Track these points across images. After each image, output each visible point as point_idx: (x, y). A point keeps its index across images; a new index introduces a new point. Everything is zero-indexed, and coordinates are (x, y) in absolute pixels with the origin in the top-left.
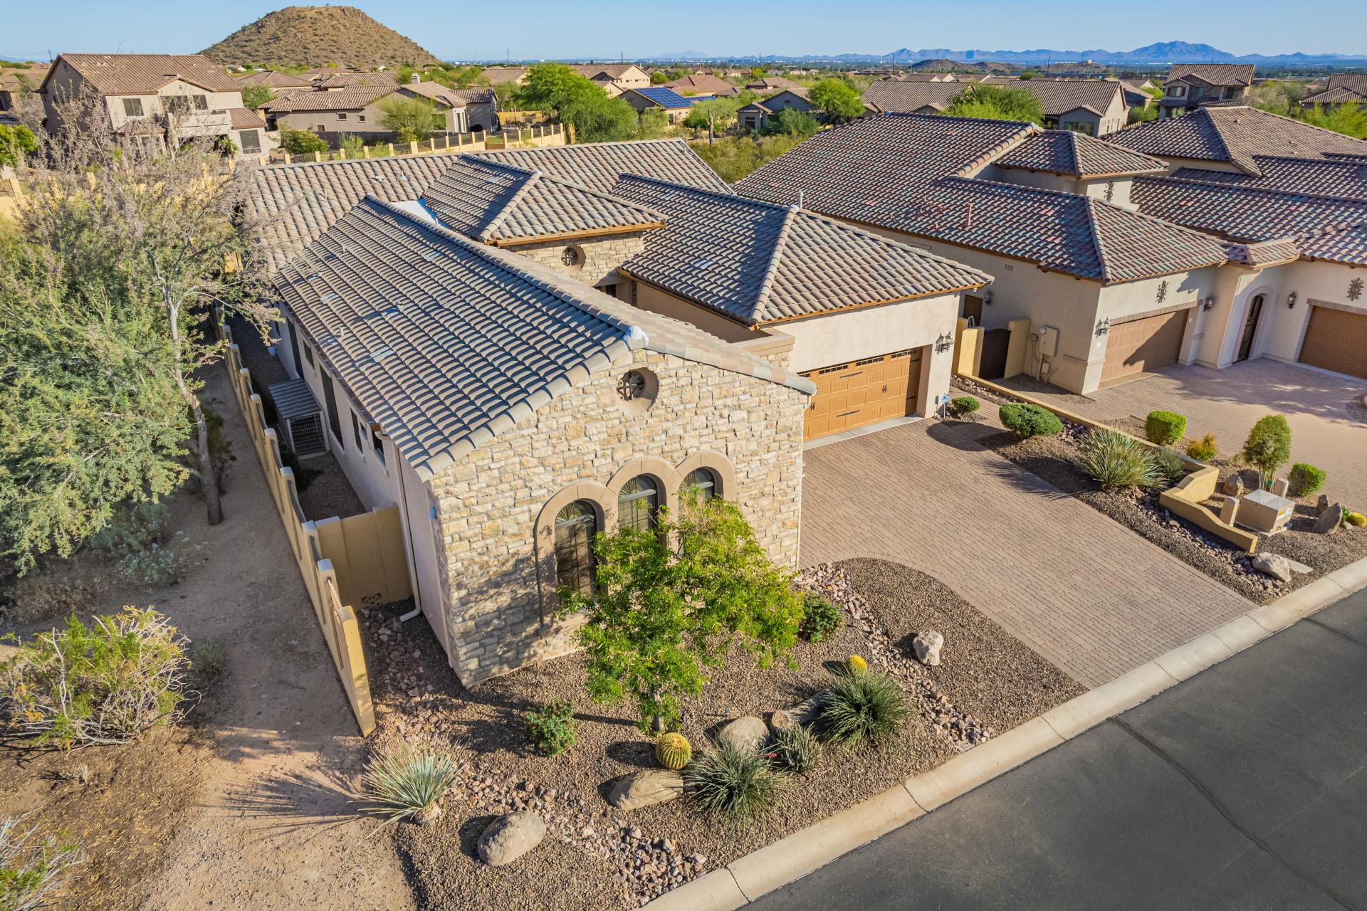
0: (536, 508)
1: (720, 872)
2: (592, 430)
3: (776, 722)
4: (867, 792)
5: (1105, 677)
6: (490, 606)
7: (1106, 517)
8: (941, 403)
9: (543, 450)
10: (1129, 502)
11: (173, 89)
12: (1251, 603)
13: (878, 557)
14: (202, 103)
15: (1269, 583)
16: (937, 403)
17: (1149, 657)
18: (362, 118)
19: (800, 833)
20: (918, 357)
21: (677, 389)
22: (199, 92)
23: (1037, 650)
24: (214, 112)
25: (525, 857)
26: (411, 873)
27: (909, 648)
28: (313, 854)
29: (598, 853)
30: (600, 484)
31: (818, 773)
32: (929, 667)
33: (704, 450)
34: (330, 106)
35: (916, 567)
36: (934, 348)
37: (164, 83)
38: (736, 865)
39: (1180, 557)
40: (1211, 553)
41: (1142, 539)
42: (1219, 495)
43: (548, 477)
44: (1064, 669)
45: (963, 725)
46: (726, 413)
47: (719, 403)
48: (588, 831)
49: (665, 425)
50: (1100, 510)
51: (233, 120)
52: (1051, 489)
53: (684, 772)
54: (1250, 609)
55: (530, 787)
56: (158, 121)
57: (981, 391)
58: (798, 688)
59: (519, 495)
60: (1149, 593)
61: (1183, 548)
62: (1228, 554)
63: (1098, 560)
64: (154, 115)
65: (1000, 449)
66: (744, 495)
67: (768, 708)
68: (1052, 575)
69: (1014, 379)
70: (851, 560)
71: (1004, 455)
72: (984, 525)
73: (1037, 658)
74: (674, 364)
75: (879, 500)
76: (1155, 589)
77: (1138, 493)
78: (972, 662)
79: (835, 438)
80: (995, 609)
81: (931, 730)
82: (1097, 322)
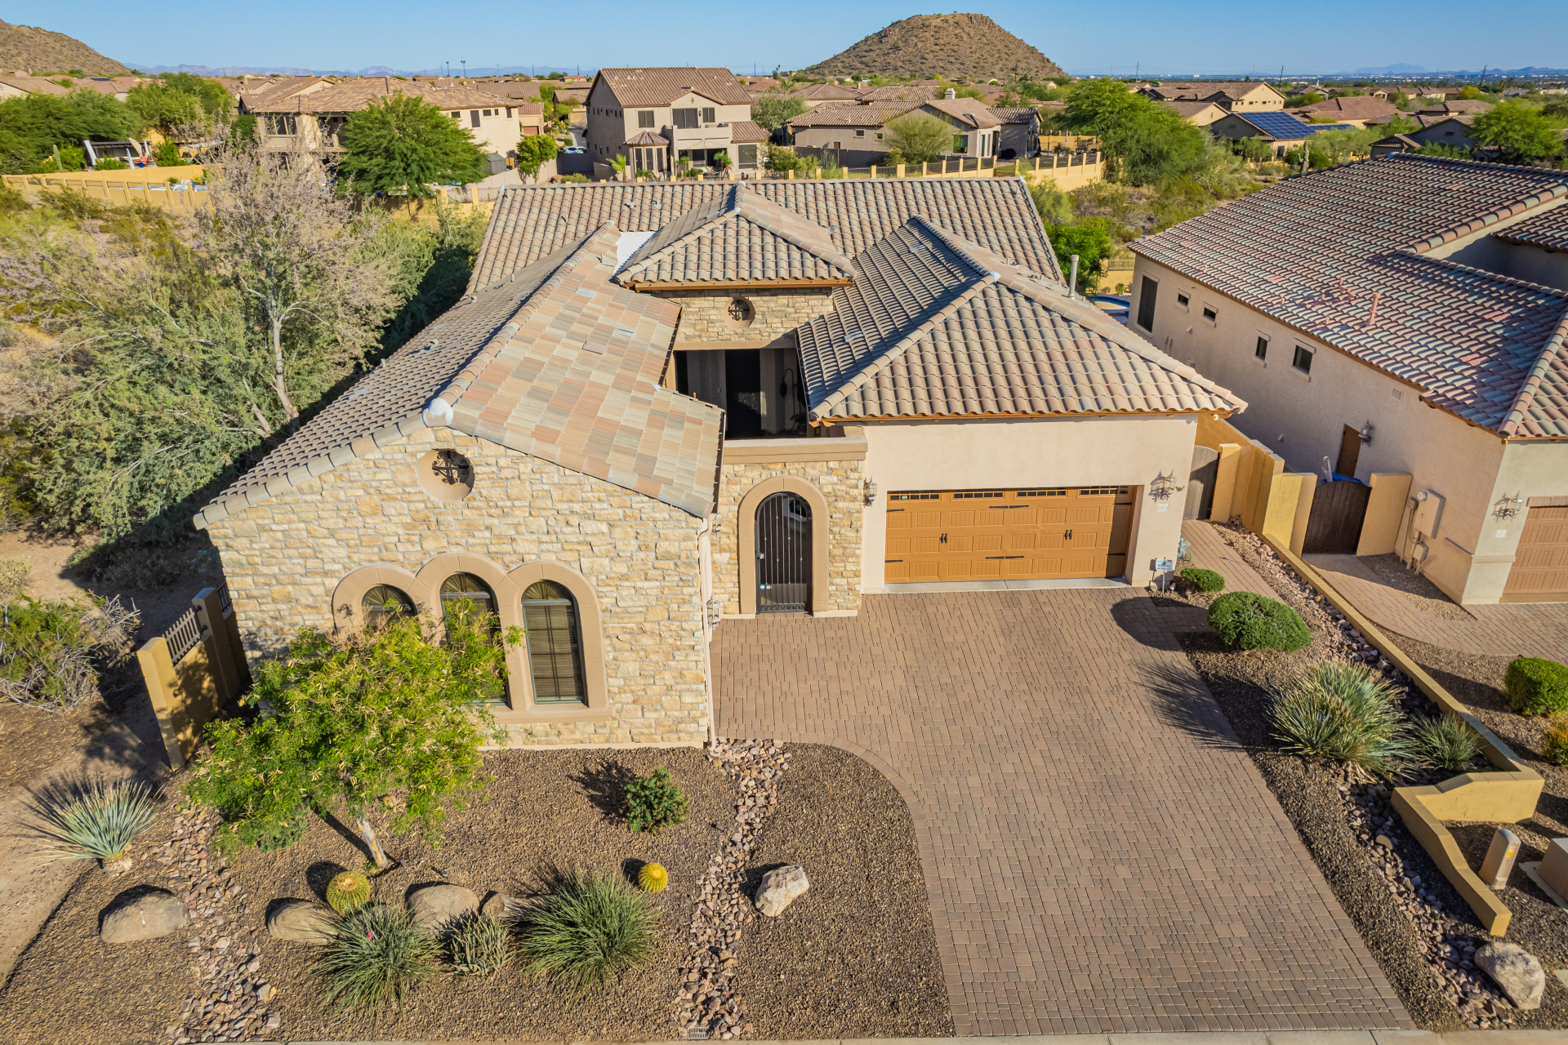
0: (332, 583)
2: (390, 509)
4: (514, 1032)
5: (1006, 1028)
7: (1271, 799)
8: (1160, 572)
10: (1331, 788)
11: (685, 102)
12: (1400, 1010)
13: (859, 752)
14: (709, 115)
15: (1479, 998)
16: (1153, 567)
17: (1108, 1027)
18: (880, 136)
20: (1127, 499)
21: (496, 480)
22: (710, 104)
23: (943, 948)
24: (720, 125)
25: (136, 943)
26: (51, 917)
27: (753, 884)
30: (408, 572)
31: (479, 985)
32: (760, 915)
33: (554, 562)
34: (849, 122)
35: (896, 783)
36: (1147, 490)
37: (679, 96)
39: (1343, 898)
40: (1412, 909)
41: (1302, 850)
42: (1548, 822)
43: (342, 552)
44: (954, 991)
45: (717, 1006)
46: (574, 520)
47: (564, 507)
49: (488, 521)
50: (1271, 783)
51: (735, 133)
52: (1221, 731)
53: (341, 920)
54: (1390, 1022)
56: (666, 134)
57: (1273, 566)
58: (559, 879)
59: (312, 564)
60: (1223, 932)
61: (1358, 885)
62: (1445, 924)
63: (1189, 857)
64: (664, 128)
65: (1198, 656)
66: (614, 627)
67: (500, 887)
68: (1087, 854)
69: (1368, 560)
70: (816, 746)
71: (1197, 665)
72: (1057, 753)
73: (929, 961)
74: (491, 450)
75: (945, 679)
76: (1240, 931)
77: (1362, 776)
78: (825, 931)
79: (977, 587)
80: (947, 873)
81: (670, 993)
82: (1496, 496)
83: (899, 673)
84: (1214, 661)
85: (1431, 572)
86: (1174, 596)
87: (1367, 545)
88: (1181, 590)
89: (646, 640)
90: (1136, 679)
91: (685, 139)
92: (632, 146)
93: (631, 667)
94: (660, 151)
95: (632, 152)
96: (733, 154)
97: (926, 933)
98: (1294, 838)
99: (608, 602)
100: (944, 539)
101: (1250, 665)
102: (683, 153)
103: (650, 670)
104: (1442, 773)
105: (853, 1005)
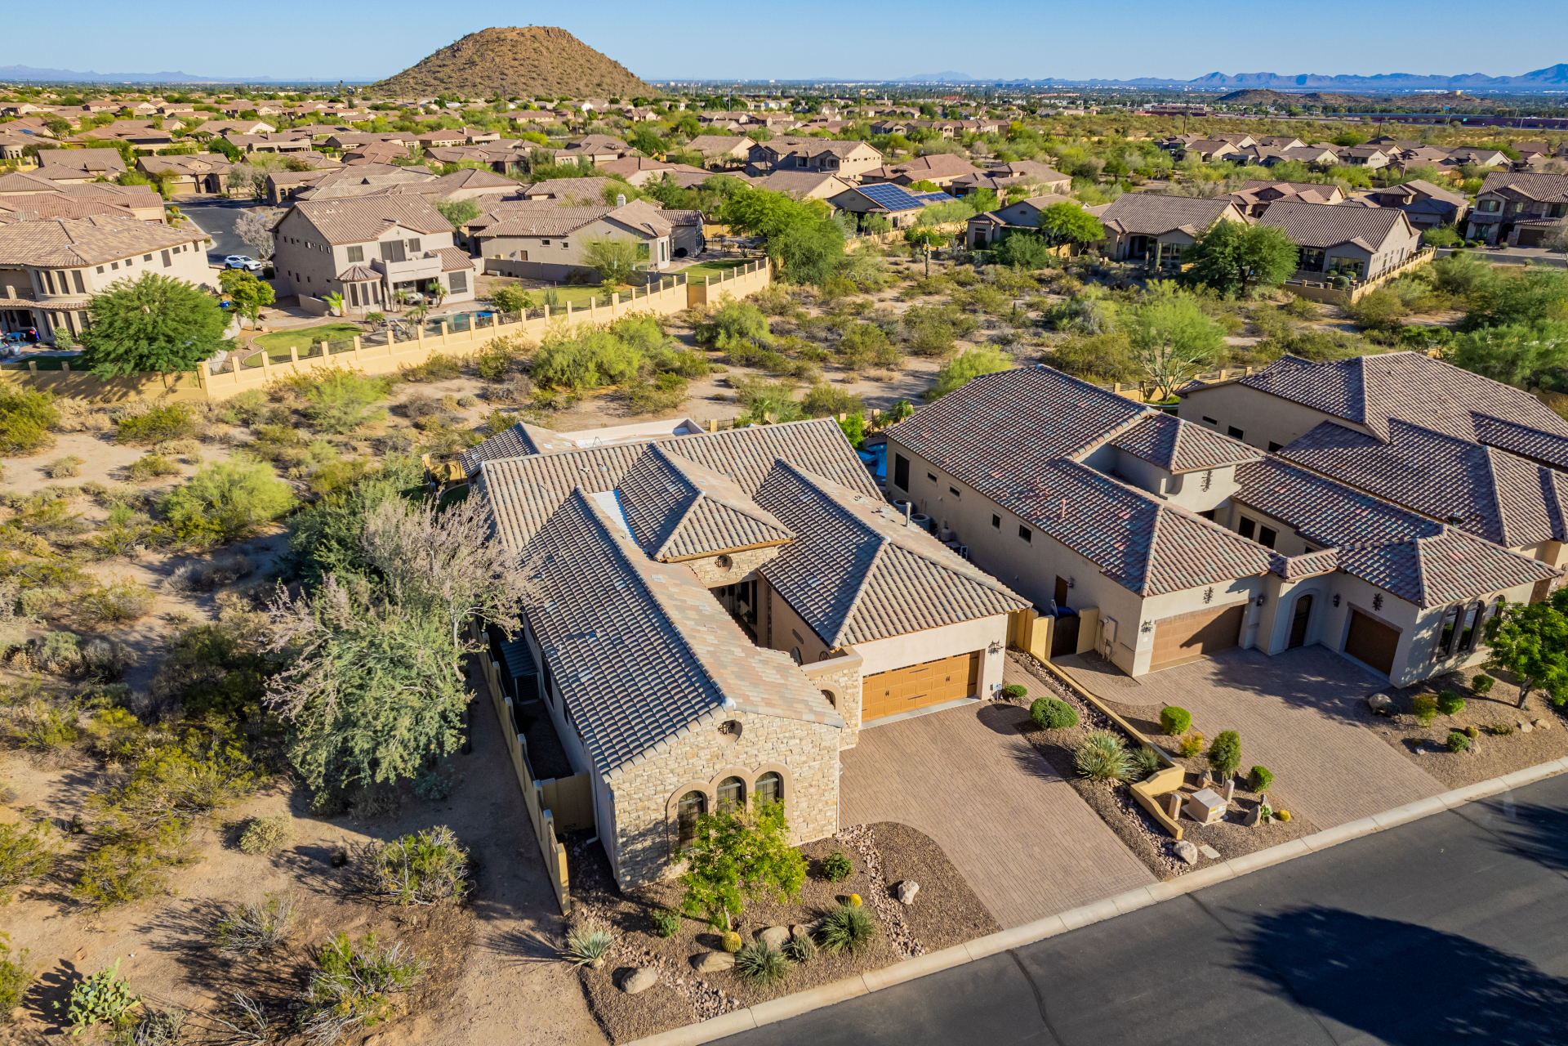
0: (668, 795)
1: (745, 1010)
2: (701, 754)
3: (795, 931)
4: (838, 977)
5: (1020, 922)
6: (639, 846)
7: (1083, 801)
8: (995, 690)
9: (673, 765)
10: (1105, 791)
11: (391, 235)
12: (1152, 877)
13: (901, 822)
14: (415, 245)
15: (1178, 864)
16: (992, 688)
17: (1056, 912)
18: (566, 245)
19: (794, 995)
20: (976, 658)
21: (753, 730)
22: (415, 235)
23: (982, 899)
24: (426, 256)
25: (645, 991)
26: (586, 992)
27: (895, 892)
28: (537, 978)
29: (683, 993)
30: (706, 782)
31: (812, 963)
32: (904, 905)
33: (771, 762)
34: (534, 232)
35: (925, 832)
36: (986, 651)
37: (383, 229)
38: (754, 1008)
39: (1123, 839)
40: (1148, 837)
41: (1102, 822)
42: (1189, 786)
43: (675, 779)
44: (994, 914)
45: (910, 945)
46: (785, 741)
47: (781, 736)
48: (680, 981)
49: (746, 749)
50: (1081, 795)
51: (442, 262)
52: (1052, 774)
53: (737, 954)
54: (1151, 882)
55: (652, 954)
56: (376, 267)
57: (1042, 672)
58: (815, 912)
59: (659, 788)
60: (1084, 865)
61: (1127, 832)
62: (1161, 839)
63: (1060, 836)
64: (373, 261)
65: (1028, 735)
66: (798, 787)
67: (793, 923)
68: (1020, 846)
69: (1083, 656)
70: (881, 823)
71: (1029, 740)
72: (988, 802)
73: (979, 906)
74: (751, 716)
75: (919, 774)
76: (1090, 863)
77: (1117, 783)
78: (933, 904)
79: (905, 716)
80: (968, 868)
81: (889, 945)
82: (1141, 623)
83: (895, 775)
84: (1036, 736)
85: (1116, 660)
86: (1004, 702)
87: (1082, 646)
88: (1007, 698)
89: (812, 790)
90: (1004, 754)
91: (397, 272)
92: (346, 281)
93: (804, 805)
94: (374, 285)
95: (347, 288)
96: (444, 282)
97: (972, 895)
98: (1097, 818)
99: (796, 775)
100: (887, 694)
101: (1054, 736)
102: (396, 286)
103: (812, 803)
104: (1147, 774)
105: (960, 929)
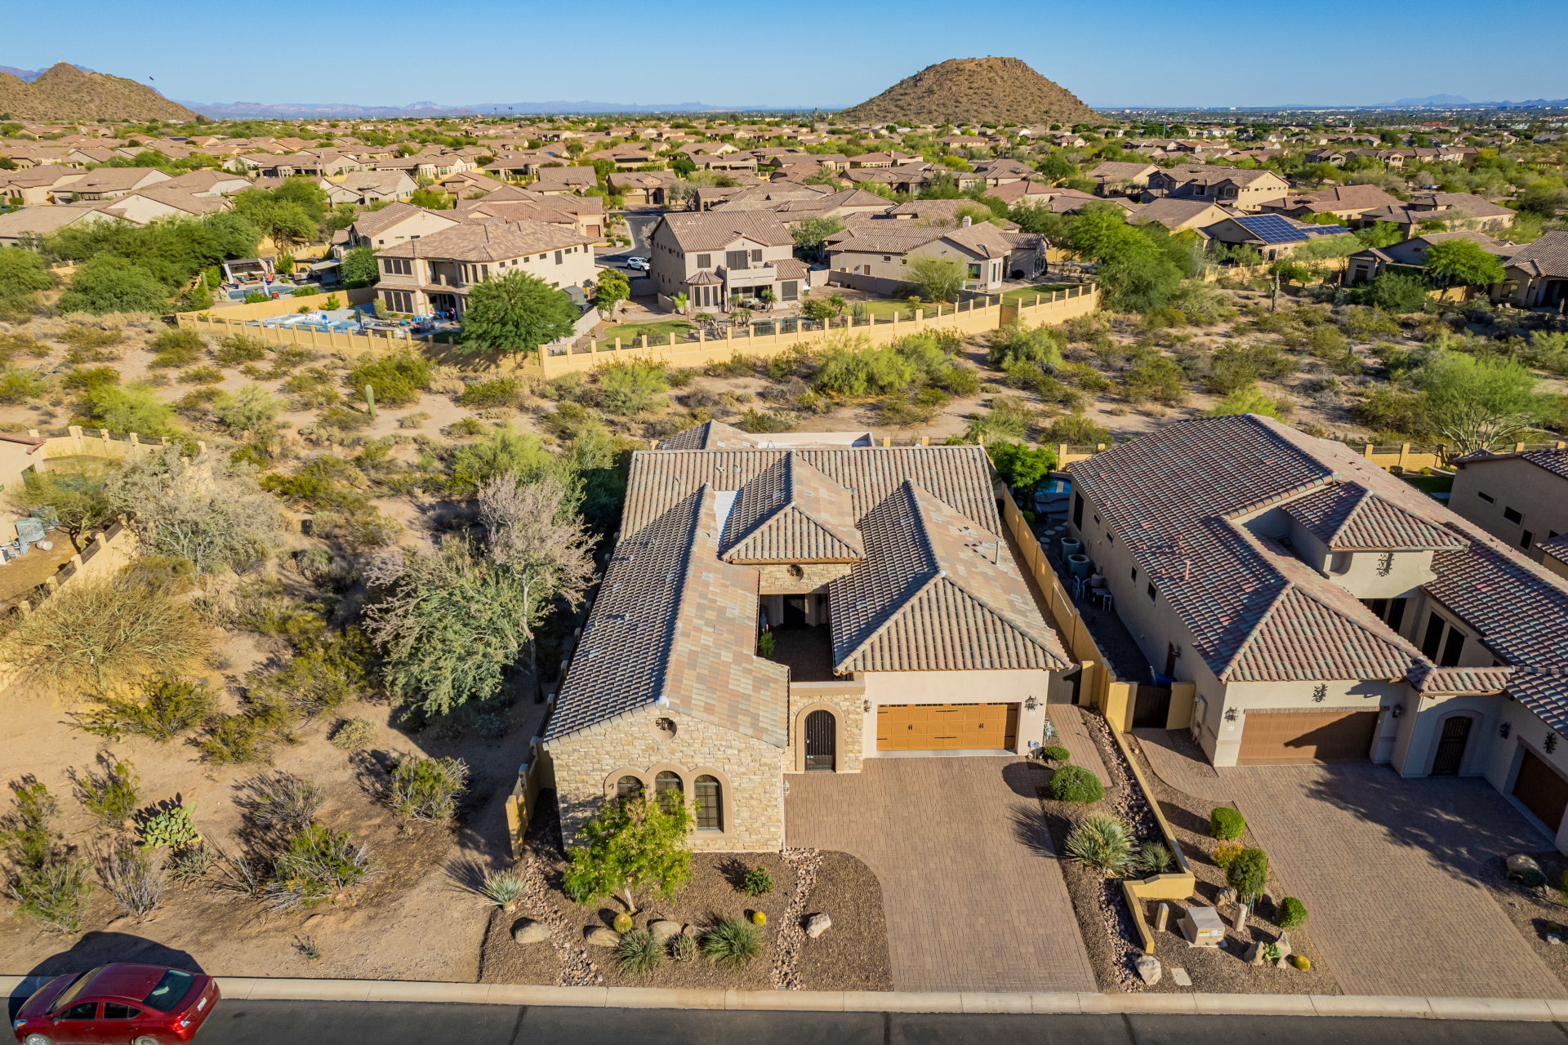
0: (605, 775)
1: (604, 988)
2: (636, 743)
3: (686, 931)
4: (703, 985)
5: (917, 988)
6: (580, 815)
7: (1063, 885)
8: (1033, 748)
9: (609, 748)
10: (1094, 883)
11: (736, 245)
12: (1094, 985)
13: (858, 856)
14: (757, 256)
15: (1131, 980)
16: (1029, 745)
17: (961, 989)
18: (905, 262)
19: (654, 989)
20: (1013, 710)
21: (686, 731)
22: (758, 247)
23: (891, 954)
24: (766, 265)
25: (531, 944)
26: (488, 931)
27: (805, 922)
28: (462, 906)
29: (563, 956)
30: (642, 771)
31: (686, 965)
32: (808, 937)
33: (711, 766)
34: (878, 249)
35: (876, 873)
36: (1023, 704)
37: (731, 240)
38: (613, 989)
39: (1084, 935)
40: (1115, 941)
41: (1072, 914)
43: (611, 761)
44: (894, 972)
45: (791, 976)
46: (722, 749)
47: (717, 743)
48: (567, 945)
49: (682, 748)
50: (1065, 877)
51: (779, 271)
52: (1047, 848)
53: (622, 936)
54: (1088, 989)
55: (559, 914)
56: (720, 273)
57: (1106, 740)
58: (716, 918)
59: (596, 766)
60: (1023, 950)
61: (1092, 929)
62: (1129, 947)
63: (1014, 913)
64: (719, 267)
65: (1045, 802)
66: (738, 795)
67: (689, 922)
68: (965, 911)
69: (1173, 734)
70: (836, 852)
71: (1043, 808)
72: (959, 858)
73: (885, 959)
74: (685, 718)
75: (905, 814)
76: (1031, 950)
77: (1110, 874)
78: (838, 945)
79: (929, 754)
80: (897, 919)
81: (769, 970)
82: (1225, 709)
83: (881, 809)
84: (1053, 805)
85: (1199, 744)
86: (1040, 761)
87: (1172, 722)
88: (1046, 758)
89: (753, 802)
90: (1008, 815)
91: (736, 279)
92: (692, 284)
93: (745, 814)
94: (715, 289)
95: (692, 290)
96: (777, 291)
97: (884, 947)
98: (1069, 906)
99: (736, 784)
100: (910, 727)
101: (1069, 809)
102: (735, 291)
103: (755, 815)
104: (1144, 875)
105: (849, 977)
